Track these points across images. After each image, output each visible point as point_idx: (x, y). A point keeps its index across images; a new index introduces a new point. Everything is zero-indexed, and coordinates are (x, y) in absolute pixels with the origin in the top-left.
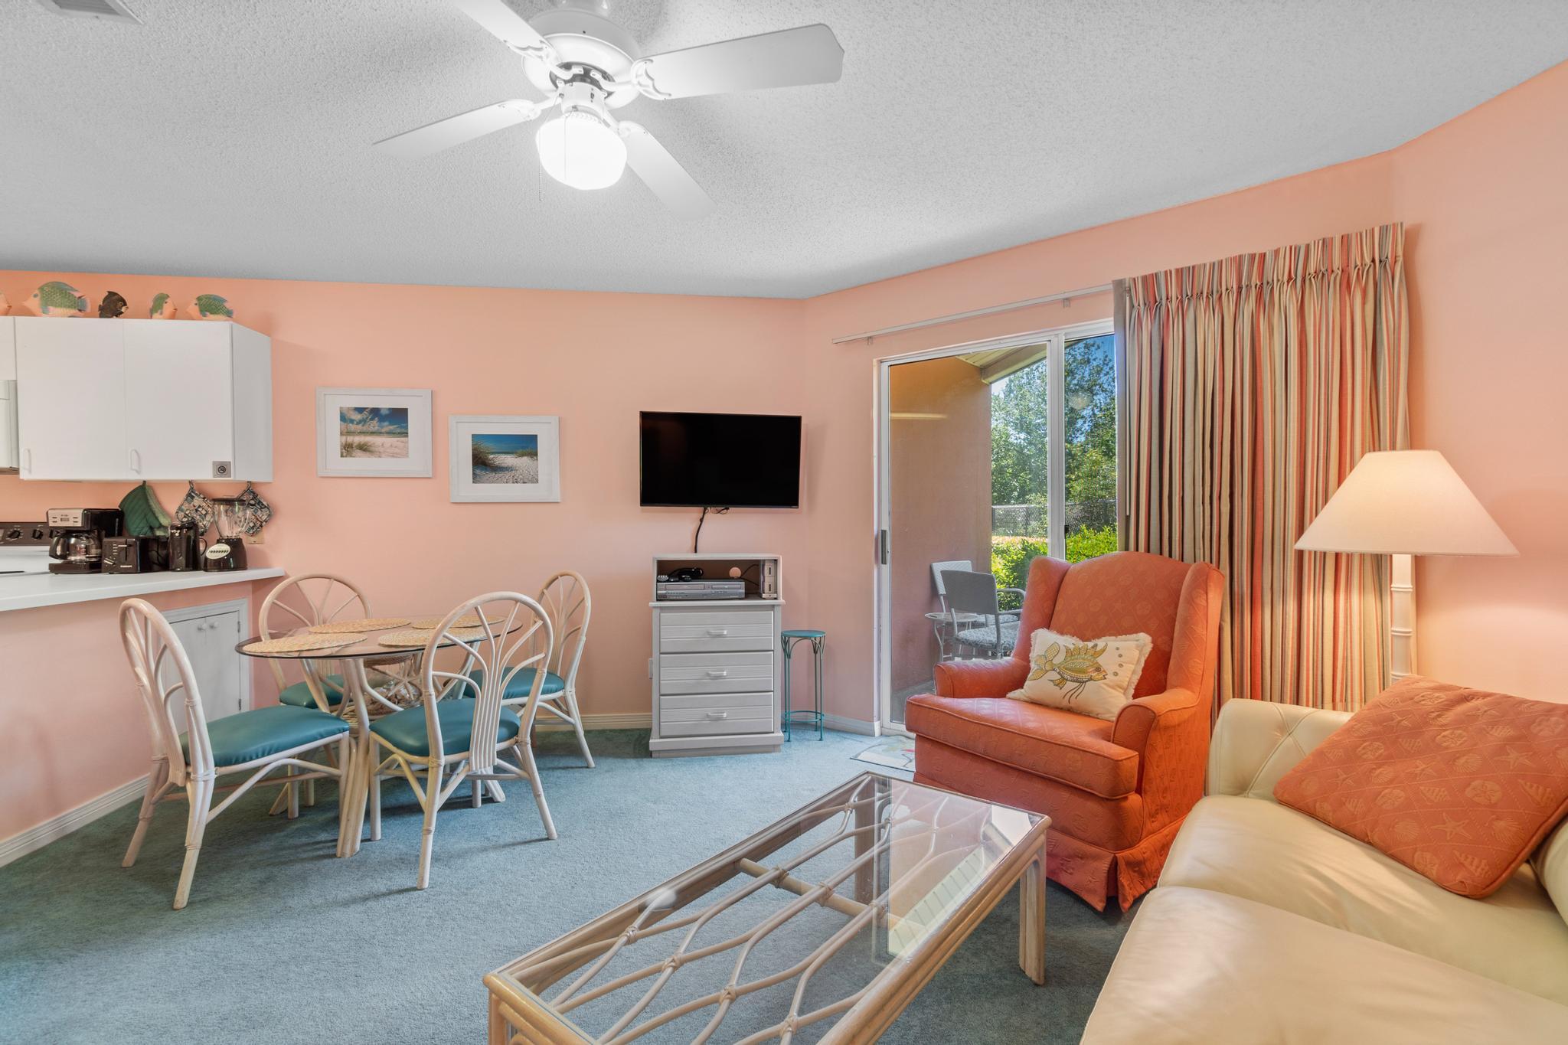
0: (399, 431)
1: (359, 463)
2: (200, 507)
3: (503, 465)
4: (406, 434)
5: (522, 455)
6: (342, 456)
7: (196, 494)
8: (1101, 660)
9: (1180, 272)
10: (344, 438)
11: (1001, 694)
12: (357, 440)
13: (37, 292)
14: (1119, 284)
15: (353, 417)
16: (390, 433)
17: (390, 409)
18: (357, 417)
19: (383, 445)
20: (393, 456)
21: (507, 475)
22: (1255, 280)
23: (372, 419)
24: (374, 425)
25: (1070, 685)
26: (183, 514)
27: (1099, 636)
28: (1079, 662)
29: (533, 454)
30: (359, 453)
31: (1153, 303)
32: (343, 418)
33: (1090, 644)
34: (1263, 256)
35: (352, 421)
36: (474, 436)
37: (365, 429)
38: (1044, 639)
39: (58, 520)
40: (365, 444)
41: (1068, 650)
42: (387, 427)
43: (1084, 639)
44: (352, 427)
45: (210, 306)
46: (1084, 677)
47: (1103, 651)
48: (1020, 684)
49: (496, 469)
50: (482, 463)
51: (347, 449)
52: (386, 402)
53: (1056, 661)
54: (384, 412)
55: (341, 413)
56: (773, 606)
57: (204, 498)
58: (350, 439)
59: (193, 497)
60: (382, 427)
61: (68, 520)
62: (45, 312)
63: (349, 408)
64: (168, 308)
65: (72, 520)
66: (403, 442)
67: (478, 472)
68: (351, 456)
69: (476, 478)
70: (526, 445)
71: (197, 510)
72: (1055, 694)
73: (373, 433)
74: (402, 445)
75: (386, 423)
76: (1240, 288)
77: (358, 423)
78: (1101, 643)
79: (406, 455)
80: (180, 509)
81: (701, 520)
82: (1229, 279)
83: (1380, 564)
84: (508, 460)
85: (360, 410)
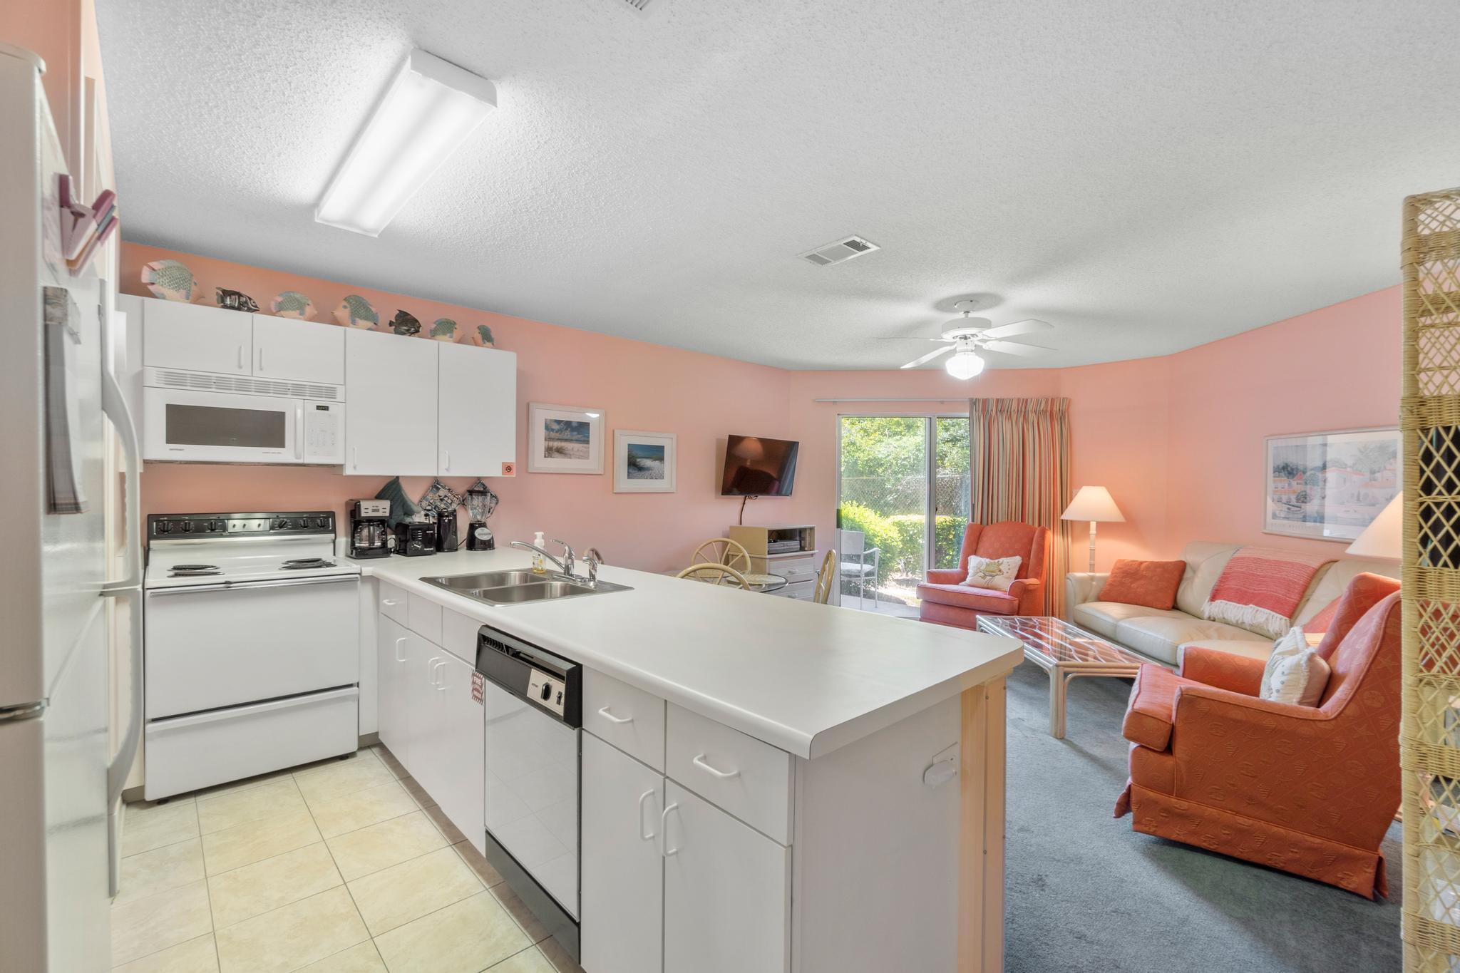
0: (582, 439)
1: (557, 463)
2: (446, 496)
3: (646, 466)
4: (587, 442)
5: (655, 460)
6: (545, 457)
7: (442, 486)
8: (1001, 567)
9: (998, 400)
10: (547, 442)
11: (957, 583)
12: (556, 444)
13: (345, 303)
14: (971, 400)
15: (554, 427)
16: (578, 441)
17: (578, 422)
18: (556, 427)
19: (573, 449)
20: (579, 458)
21: (647, 473)
22: (1023, 410)
23: (566, 429)
24: (567, 434)
25: (988, 578)
26: (427, 503)
27: (1000, 558)
28: (992, 568)
29: (661, 459)
30: (556, 454)
31: (984, 411)
32: (547, 428)
33: (996, 561)
34: (1027, 400)
35: (553, 430)
36: (629, 445)
37: (561, 436)
38: (974, 561)
39: (370, 510)
40: (561, 448)
41: (987, 564)
42: (576, 435)
43: (991, 559)
44: (553, 435)
45: (487, 336)
46: (995, 574)
47: (1002, 563)
48: (964, 579)
49: (640, 469)
50: (634, 466)
51: (549, 452)
52: (575, 418)
53: (982, 568)
54: (574, 425)
55: (546, 424)
56: (812, 555)
57: (449, 490)
58: (551, 444)
59: (438, 489)
60: (572, 435)
61: (378, 511)
62: (354, 323)
63: (551, 420)
64: (457, 334)
65: (381, 510)
66: (585, 448)
67: (630, 471)
68: (551, 457)
69: (630, 476)
70: (657, 453)
71: (442, 500)
72: (982, 582)
73: (566, 440)
74: (585, 449)
75: (575, 433)
76: (1018, 411)
77: (557, 432)
78: (1001, 560)
79: (587, 458)
80: (424, 497)
81: (744, 503)
82: (1014, 406)
83: (1087, 524)
84: (648, 463)
85: (558, 422)
